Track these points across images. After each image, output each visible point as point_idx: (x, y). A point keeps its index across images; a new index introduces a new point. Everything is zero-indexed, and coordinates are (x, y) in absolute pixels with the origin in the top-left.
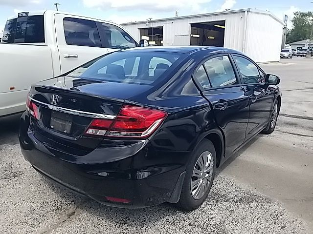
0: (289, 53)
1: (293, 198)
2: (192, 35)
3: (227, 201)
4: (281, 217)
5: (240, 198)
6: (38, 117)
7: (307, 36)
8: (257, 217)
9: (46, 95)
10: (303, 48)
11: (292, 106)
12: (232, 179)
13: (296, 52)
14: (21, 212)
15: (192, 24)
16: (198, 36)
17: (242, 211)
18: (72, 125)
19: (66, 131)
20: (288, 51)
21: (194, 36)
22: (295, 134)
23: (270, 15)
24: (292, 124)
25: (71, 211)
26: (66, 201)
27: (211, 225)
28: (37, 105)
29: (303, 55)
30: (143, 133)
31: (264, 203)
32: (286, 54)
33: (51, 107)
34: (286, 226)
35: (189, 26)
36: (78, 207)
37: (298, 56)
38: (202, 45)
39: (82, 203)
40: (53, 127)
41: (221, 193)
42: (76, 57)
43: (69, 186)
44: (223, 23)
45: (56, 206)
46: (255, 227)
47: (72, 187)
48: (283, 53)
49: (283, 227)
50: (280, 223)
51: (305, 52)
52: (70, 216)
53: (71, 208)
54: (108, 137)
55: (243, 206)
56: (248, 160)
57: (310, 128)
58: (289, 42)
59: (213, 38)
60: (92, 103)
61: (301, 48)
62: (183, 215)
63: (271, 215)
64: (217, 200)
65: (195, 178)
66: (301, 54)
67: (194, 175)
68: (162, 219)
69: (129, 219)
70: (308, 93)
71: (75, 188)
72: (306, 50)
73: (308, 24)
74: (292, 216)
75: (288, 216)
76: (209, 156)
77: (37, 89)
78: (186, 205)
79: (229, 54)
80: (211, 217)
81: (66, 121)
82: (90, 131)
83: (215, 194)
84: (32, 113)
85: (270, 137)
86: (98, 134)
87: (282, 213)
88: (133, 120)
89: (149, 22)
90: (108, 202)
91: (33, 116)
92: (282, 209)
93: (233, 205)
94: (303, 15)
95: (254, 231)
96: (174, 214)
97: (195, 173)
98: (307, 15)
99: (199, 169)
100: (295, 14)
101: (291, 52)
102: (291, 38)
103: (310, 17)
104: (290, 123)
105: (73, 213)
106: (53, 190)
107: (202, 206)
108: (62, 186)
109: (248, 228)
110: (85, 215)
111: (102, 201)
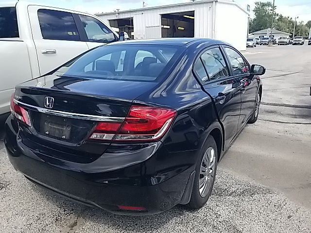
0: (253, 42)
1: (291, 187)
2: (162, 26)
3: (230, 195)
4: (285, 207)
5: (242, 191)
6: (28, 122)
7: (268, 25)
8: (262, 209)
9: (33, 97)
10: (265, 37)
11: (268, 94)
12: (230, 172)
13: (259, 40)
14: (16, 228)
15: (162, 15)
16: (169, 27)
17: (246, 203)
18: (71, 130)
19: (64, 137)
20: (252, 40)
21: (165, 27)
22: (276, 122)
23: (236, 5)
24: (272, 112)
25: (72, 221)
26: (64, 211)
27: (220, 222)
28: (25, 109)
29: (266, 44)
30: (155, 135)
31: (265, 194)
32: (251, 43)
33: (40, 110)
34: (291, 216)
35: (160, 17)
36: (79, 216)
37: (261, 45)
38: (173, 37)
39: (83, 211)
40: (47, 133)
41: (222, 187)
42: (54, 52)
43: (67, 194)
44: (192, 14)
45: (55, 218)
46: (263, 220)
47: (71, 195)
48: (248, 42)
49: (289, 217)
50: (286, 214)
51: (267, 41)
52: (72, 227)
53: (72, 218)
54: (117, 141)
55: (247, 200)
56: (239, 150)
57: (289, 115)
58: (252, 31)
59: (183, 29)
60: (88, 104)
61: (263, 36)
62: (191, 215)
63: (275, 206)
64: (220, 195)
65: (202, 176)
66: (264, 43)
67: (201, 173)
68: (171, 221)
69: (137, 224)
70: (280, 80)
71: (75, 197)
72: (268, 38)
73: (268, 14)
74: (294, 205)
75: (291, 205)
76: (213, 152)
77: (23, 90)
78: (194, 204)
79: (220, 46)
80: (219, 213)
81: (63, 125)
82: (94, 136)
83: (217, 189)
84: (20, 118)
85: (255, 127)
86: (104, 138)
87: (284, 203)
88: (144, 121)
89: (118, 13)
90: (121, 211)
91: (23, 122)
92: (283, 199)
93: (237, 199)
94: (263, 5)
95: (263, 224)
96: (181, 214)
97: (202, 171)
98: (267, 5)
99: (205, 166)
100: (256, 4)
101: (255, 41)
102: (254, 27)
103: (269, 7)
104: (269, 111)
105: (75, 224)
106: (48, 199)
107: (207, 203)
108: (58, 194)
109: (256, 221)
110: (89, 224)
111: (112, 210)
